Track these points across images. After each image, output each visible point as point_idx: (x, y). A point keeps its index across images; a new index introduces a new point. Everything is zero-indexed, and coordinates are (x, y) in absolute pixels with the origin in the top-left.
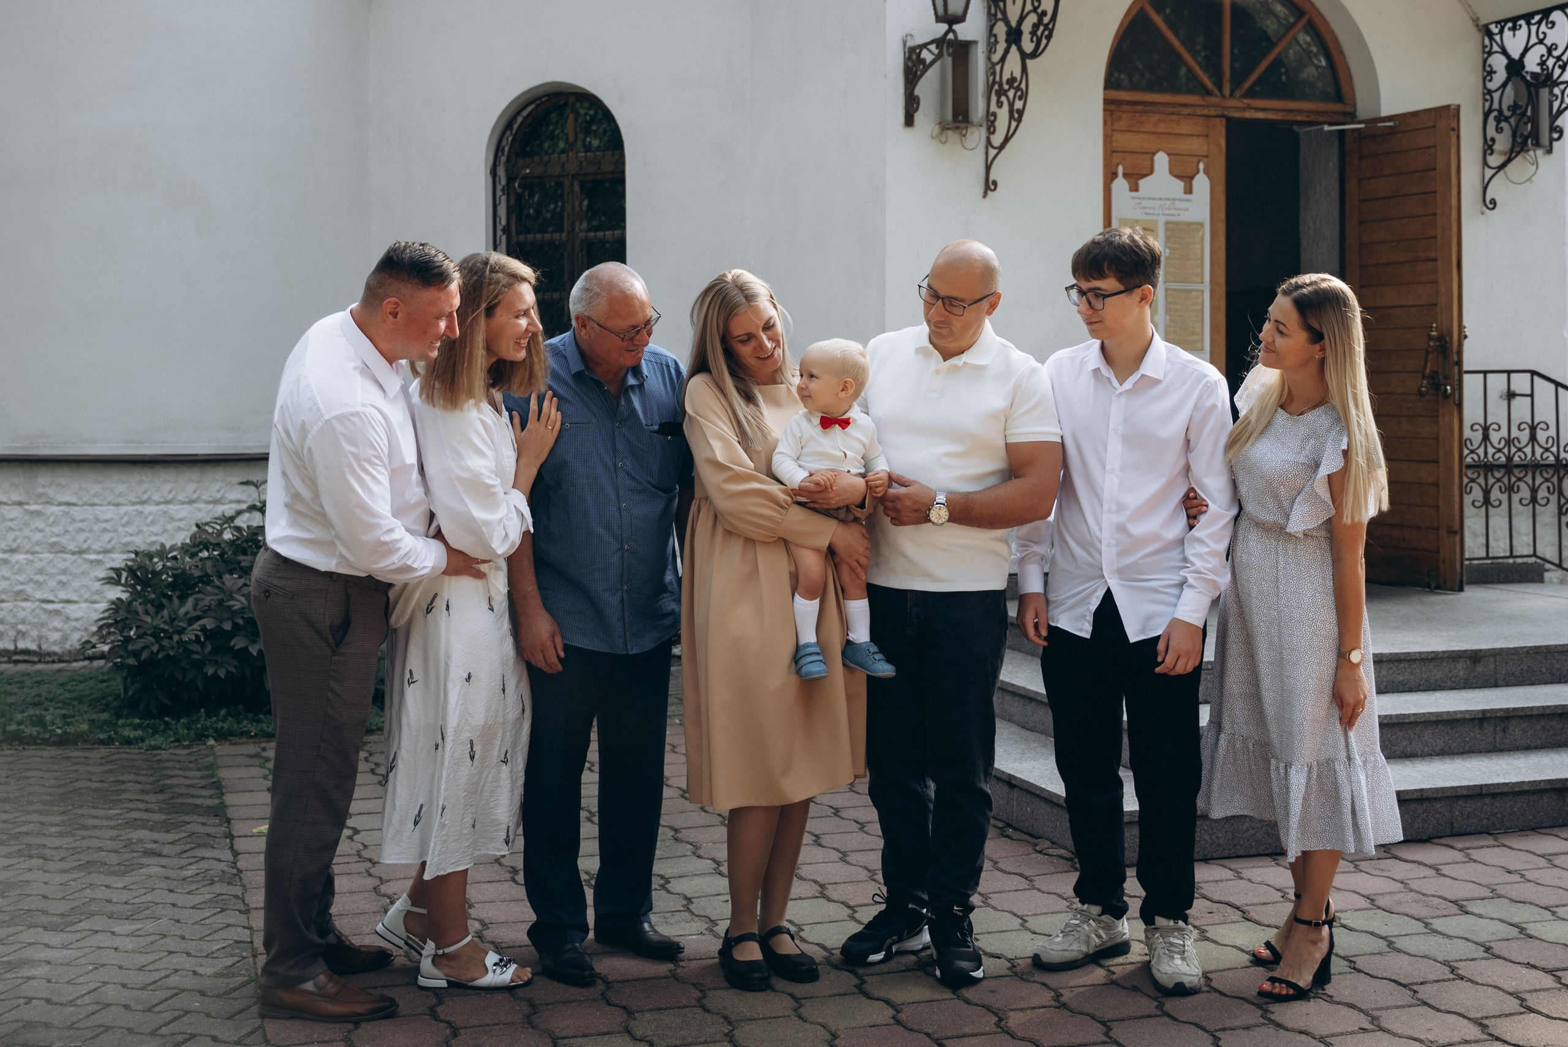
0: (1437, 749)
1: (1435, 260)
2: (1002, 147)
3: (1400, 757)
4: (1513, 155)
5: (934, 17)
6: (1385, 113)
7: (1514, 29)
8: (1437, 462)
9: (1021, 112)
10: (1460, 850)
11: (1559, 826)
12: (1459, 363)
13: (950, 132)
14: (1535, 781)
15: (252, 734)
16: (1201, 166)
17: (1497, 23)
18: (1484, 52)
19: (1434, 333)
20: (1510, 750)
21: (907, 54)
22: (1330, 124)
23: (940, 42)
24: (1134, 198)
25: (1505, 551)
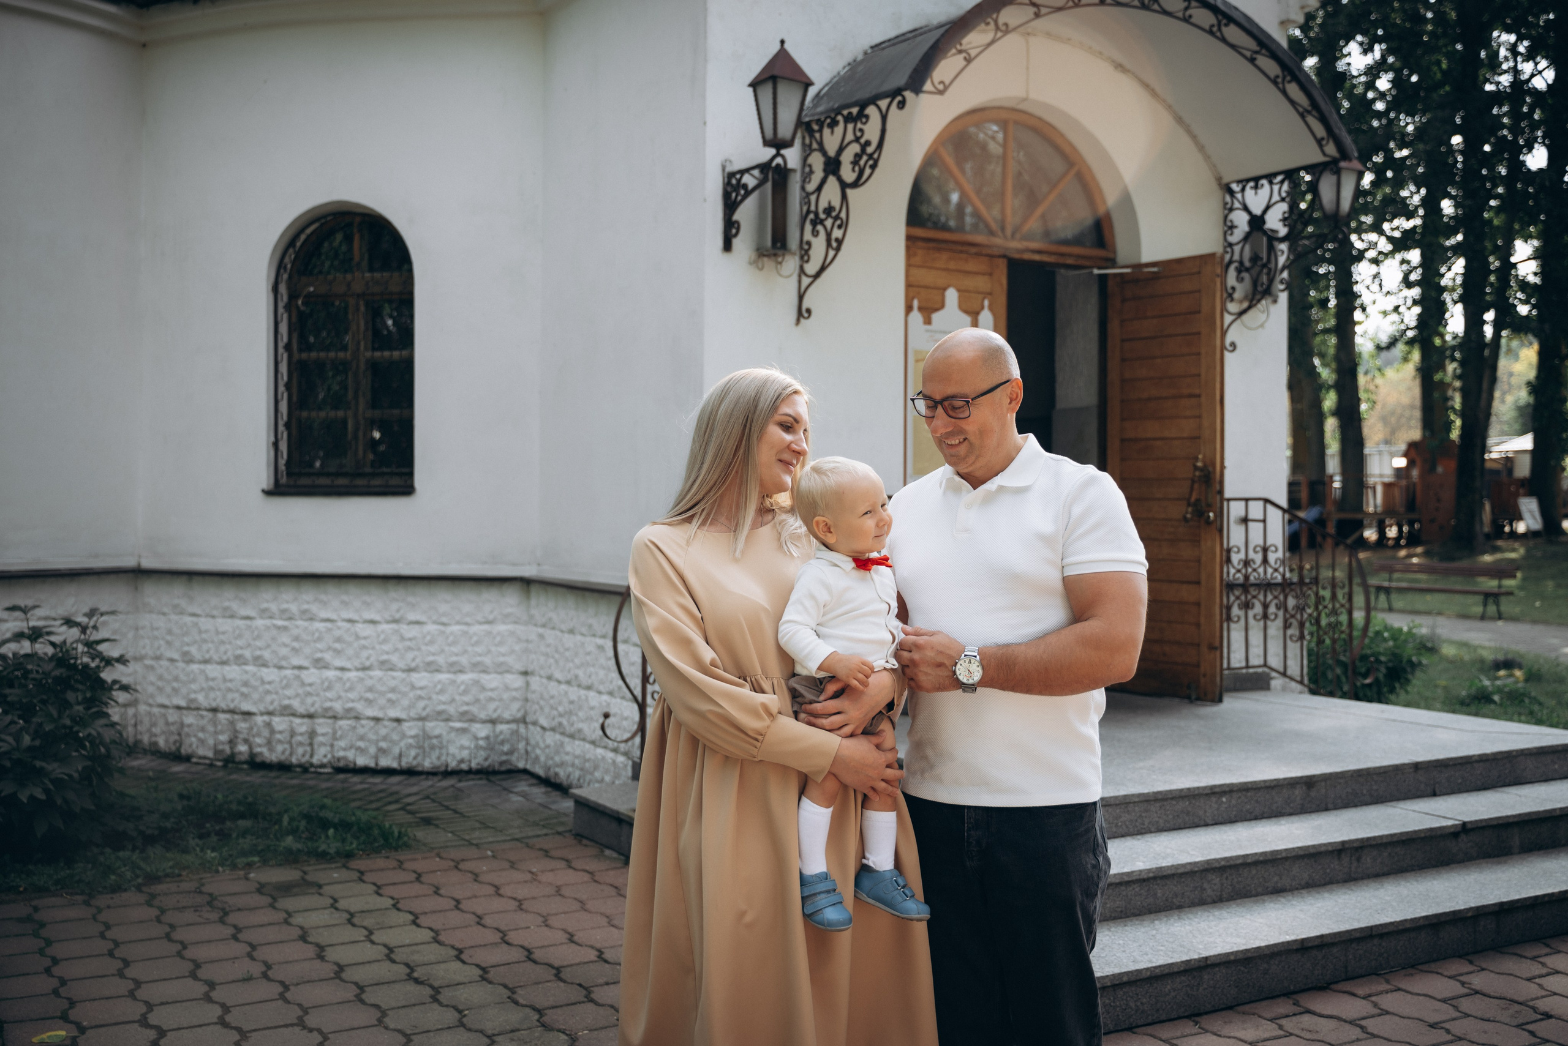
0: (1303, 882)
1: (1199, 396)
2: (817, 275)
3: (1272, 893)
4: (1254, 302)
5: (760, 141)
6: (1146, 258)
7: (1256, 187)
8: (1198, 583)
9: (840, 242)
10: (1364, 998)
11: (1434, 961)
12: (1221, 492)
13: (765, 259)
14: (1415, 918)
15: (21, 889)
16: (986, 303)
17: (1239, 182)
18: (1225, 208)
19: (1199, 464)
20: (1362, 879)
21: (726, 180)
22: (1099, 268)
23: (764, 167)
24: (927, 331)
25: (1240, 662)
